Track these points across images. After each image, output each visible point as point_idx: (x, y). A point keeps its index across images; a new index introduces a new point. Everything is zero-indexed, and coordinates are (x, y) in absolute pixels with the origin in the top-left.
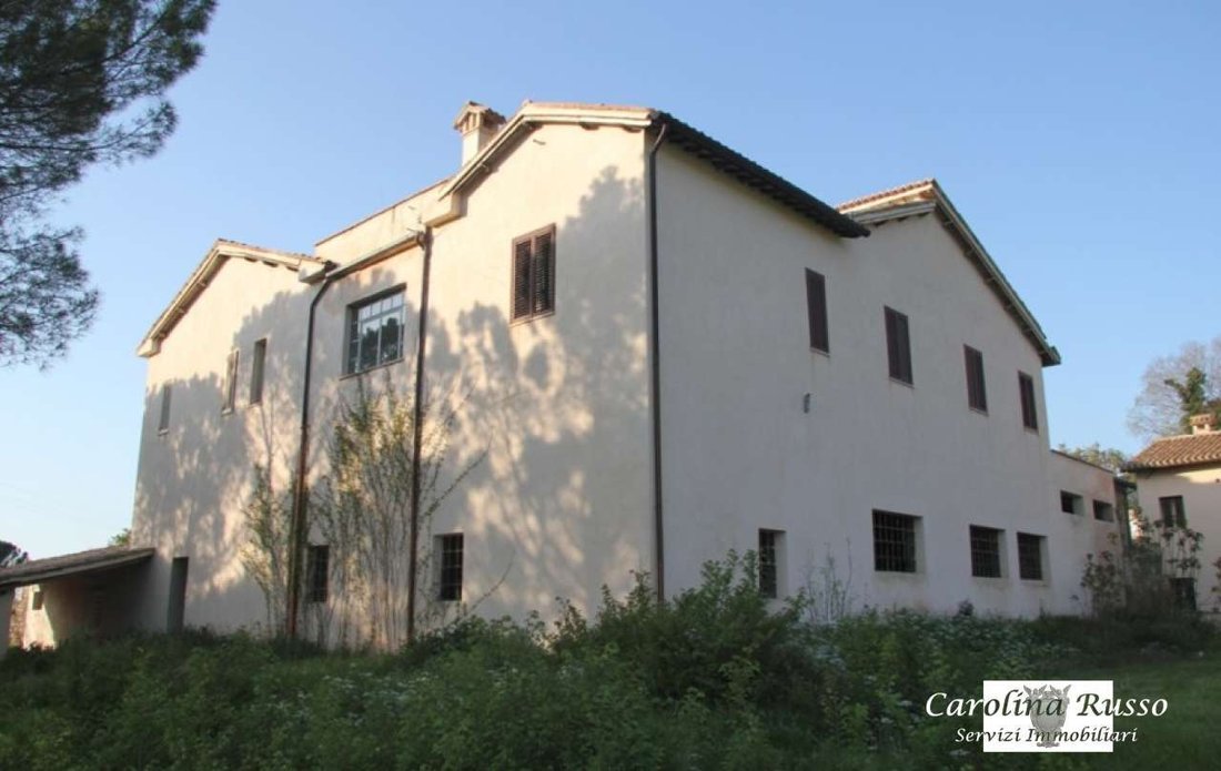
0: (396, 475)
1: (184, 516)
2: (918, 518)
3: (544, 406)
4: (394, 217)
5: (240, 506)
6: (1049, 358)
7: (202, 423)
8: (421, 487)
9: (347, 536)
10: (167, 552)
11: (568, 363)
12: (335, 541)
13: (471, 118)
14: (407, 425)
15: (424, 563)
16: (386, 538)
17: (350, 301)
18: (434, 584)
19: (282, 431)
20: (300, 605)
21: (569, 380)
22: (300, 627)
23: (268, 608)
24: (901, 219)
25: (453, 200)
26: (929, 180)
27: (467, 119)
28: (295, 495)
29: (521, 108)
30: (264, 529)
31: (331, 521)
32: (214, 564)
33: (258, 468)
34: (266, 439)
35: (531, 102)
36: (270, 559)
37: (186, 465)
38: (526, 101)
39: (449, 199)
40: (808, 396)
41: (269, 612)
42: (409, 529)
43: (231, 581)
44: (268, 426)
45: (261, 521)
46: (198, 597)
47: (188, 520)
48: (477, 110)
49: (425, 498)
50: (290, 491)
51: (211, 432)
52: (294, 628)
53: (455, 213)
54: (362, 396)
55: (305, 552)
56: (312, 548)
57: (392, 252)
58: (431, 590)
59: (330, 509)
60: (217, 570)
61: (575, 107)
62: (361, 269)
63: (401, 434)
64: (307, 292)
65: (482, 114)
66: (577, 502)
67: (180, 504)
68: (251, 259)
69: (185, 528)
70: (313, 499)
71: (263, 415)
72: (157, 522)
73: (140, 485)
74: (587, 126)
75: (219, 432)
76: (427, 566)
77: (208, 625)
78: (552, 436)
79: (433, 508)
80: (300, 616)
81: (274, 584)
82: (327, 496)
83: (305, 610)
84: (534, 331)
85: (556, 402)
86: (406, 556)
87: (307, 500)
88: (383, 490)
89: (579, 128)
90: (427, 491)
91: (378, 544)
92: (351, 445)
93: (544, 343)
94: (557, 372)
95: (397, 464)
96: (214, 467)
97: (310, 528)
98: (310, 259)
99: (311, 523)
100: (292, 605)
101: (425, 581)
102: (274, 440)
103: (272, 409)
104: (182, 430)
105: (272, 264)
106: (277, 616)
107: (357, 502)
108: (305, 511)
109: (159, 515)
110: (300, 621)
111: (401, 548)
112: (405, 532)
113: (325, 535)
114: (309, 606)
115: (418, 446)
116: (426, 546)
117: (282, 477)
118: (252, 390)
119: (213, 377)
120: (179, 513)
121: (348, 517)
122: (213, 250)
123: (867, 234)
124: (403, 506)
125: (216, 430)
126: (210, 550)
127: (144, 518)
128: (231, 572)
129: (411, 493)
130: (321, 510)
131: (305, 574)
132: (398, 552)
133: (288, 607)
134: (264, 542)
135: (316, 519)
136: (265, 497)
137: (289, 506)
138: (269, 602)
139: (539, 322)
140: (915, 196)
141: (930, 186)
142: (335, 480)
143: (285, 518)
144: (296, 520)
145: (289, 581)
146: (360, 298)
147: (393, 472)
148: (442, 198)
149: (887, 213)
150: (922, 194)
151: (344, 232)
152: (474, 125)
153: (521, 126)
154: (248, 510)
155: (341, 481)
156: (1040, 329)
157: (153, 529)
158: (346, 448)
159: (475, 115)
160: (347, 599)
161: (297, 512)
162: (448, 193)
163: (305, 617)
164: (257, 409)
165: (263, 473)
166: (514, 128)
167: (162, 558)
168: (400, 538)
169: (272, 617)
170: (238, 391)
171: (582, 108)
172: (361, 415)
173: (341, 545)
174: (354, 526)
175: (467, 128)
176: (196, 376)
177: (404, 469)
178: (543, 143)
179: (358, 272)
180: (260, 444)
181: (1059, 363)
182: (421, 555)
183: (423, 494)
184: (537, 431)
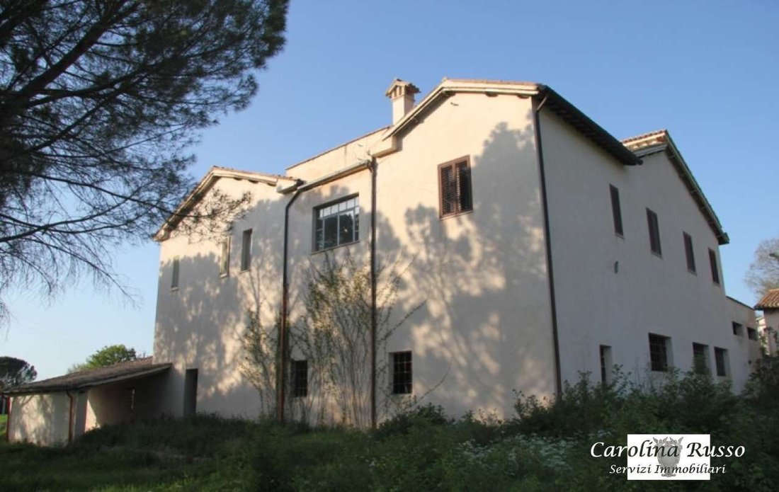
0: (358, 315)
1: (193, 343)
2: (668, 338)
3: (469, 273)
4: (346, 151)
5: (236, 337)
6: (723, 239)
7: (204, 284)
8: (377, 322)
9: (321, 354)
10: (180, 367)
11: (484, 244)
12: (312, 357)
13: (398, 89)
14: (364, 283)
15: (382, 370)
16: (352, 355)
17: (316, 205)
18: (390, 384)
19: (268, 288)
20: (286, 398)
21: (485, 255)
22: (286, 412)
23: (262, 400)
24: (650, 154)
25: (393, 141)
26: (663, 130)
27: (395, 89)
28: (279, 330)
29: (442, 83)
30: (256, 350)
31: (309, 345)
32: (218, 375)
33: (250, 313)
34: (255, 295)
35: (448, 79)
36: (261, 370)
37: (193, 312)
38: (445, 78)
39: (390, 139)
40: (617, 263)
41: (262, 404)
42: (370, 350)
43: (232, 384)
44: (256, 286)
45: (254, 345)
46: (206, 396)
47: (195, 347)
48: (403, 84)
49: (381, 329)
50: (276, 326)
51: (212, 290)
52: (282, 413)
53: (395, 148)
54: (329, 265)
55: (289, 366)
56: (293, 362)
57: (346, 173)
58: (388, 388)
59: (307, 337)
60: (221, 379)
61: (482, 82)
62: (323, 184)
63: (360, 288)
64: (281, 200)
65: (406, 86)
66: (496, 333)
67: (190, 337)
68: (238, 179)
69: (194, 352)
70: (294, 331)
71: (252, 278)
72: (172, 348)
73: (158, 324)
74: (490, 94)
75: (218, 291)
76: (385, 372)
77: (216, 412)
78: (476, 291)
79: (387, 335)
80: (287, 406)
81: (266, 385)
82: (305, 329)
83: (291, 403)
84: (460, 223)
85: (478, 269)
86: (368, 367)
87: (289, 331)
88: (348, 325)
89: (485, 96)
90: (382, 324)
91: (346, 360)
92: (322, 297)
93: (468, 231)
94: (476, 250)
95: (358, 308)
96: (215, 313)
97: (291, 350)
98: (285, 178)
99: (292, 347)
100: (280, 400)
101: (383, 382)
102: (261, 294)
103: (258, 275)
104: (189, 289)
105: (254, 182)
106: (269, 407)
107: (329, 334)
108: (288, 340)
109: (173, 344)
110: (287, 409)
111: (363, 362)
112: (366, 351)
113: (304, 353)
114: (294, 399)
115: (374, 296)
116: (383, 360)
117: (268, 317)
118: (242, 263)
119: (212, 255)
120: (189, 343)
121: (321, 342)
122: (209, 173)
123: (641, 163)
124: (364, 335)
125: (215, 289)
126: (214, 366)
127: (162, 345)
128: (232, 380)
129: (370, 326)
130: (300, 338)
131: (289, 378)
132: (362, 364)
133: (277, 399)
134: (256, 358)
135: (296, 343)
136: (256, 330)
137: (275, 335)
138: (262, 397)
139: (464, 217)
140: (653, 140)
141: (663, 134)
142: (310, 320)
143: (273, 343)
144: (282, 343)
145: (277, 384)
146: (323, 203)
147: (355, 313)
148: (385, 139)
149: (646, 151)
150: (659, 139)
151: (308, 161)
152: (400, 93)
153: (442, 94)
154: (242, 338)
155: (315, 320)
156: (718, 221)
157: (169, 352)
158: (318, 297)
159: (400, 87)
160: (322, 395)
161: (282, 339)
162: (389, 136)
163: (291, 406)
164: (247, 274)
165: (254, 317)
166: (436, 96)
167: (177, 371)
168: (363, 355)
169: (265, 406)
170: (232, 262)
171: (487, 83)
172: (328, 277)
173: (316, 361)
174: (326, 347)
175: (396, 95)
176: (199, 255)
177: (363, 310)
178: (456, 105)
179: (319, 187)
180: (251, 298)
181: (728, 243)
182: (379, 366)
183: (379, 327)
184: (465, 288)
